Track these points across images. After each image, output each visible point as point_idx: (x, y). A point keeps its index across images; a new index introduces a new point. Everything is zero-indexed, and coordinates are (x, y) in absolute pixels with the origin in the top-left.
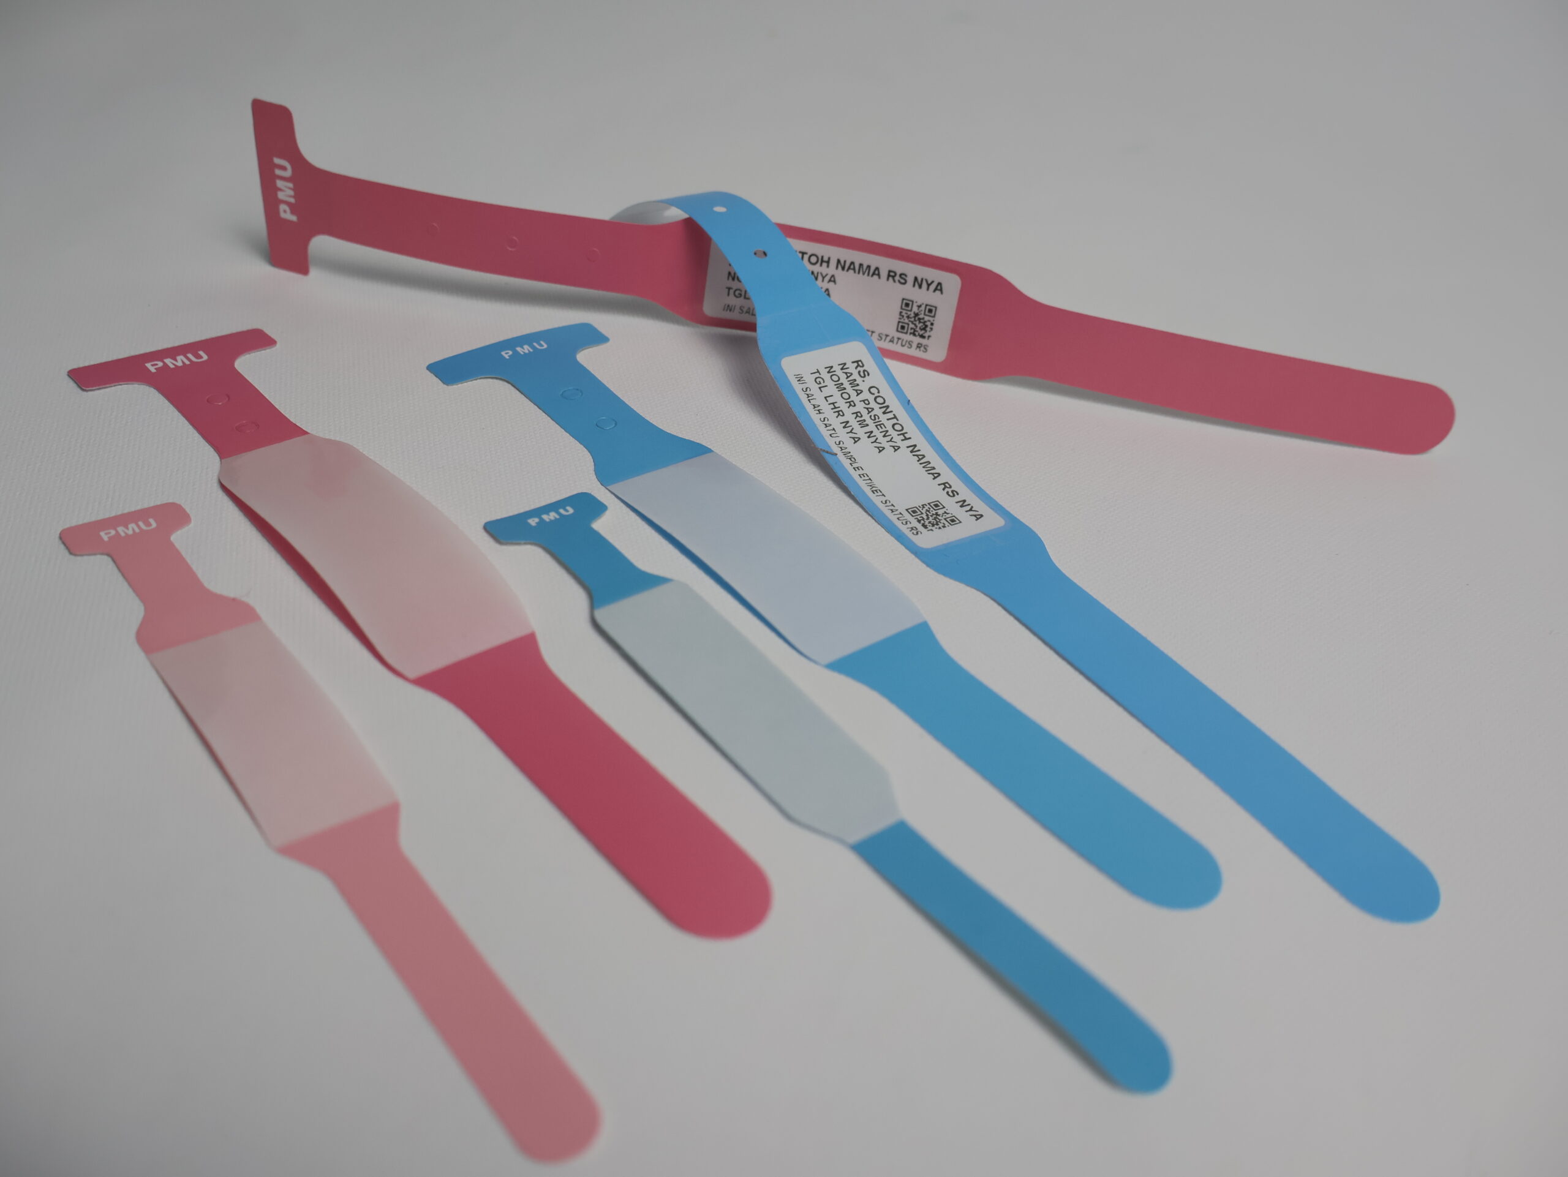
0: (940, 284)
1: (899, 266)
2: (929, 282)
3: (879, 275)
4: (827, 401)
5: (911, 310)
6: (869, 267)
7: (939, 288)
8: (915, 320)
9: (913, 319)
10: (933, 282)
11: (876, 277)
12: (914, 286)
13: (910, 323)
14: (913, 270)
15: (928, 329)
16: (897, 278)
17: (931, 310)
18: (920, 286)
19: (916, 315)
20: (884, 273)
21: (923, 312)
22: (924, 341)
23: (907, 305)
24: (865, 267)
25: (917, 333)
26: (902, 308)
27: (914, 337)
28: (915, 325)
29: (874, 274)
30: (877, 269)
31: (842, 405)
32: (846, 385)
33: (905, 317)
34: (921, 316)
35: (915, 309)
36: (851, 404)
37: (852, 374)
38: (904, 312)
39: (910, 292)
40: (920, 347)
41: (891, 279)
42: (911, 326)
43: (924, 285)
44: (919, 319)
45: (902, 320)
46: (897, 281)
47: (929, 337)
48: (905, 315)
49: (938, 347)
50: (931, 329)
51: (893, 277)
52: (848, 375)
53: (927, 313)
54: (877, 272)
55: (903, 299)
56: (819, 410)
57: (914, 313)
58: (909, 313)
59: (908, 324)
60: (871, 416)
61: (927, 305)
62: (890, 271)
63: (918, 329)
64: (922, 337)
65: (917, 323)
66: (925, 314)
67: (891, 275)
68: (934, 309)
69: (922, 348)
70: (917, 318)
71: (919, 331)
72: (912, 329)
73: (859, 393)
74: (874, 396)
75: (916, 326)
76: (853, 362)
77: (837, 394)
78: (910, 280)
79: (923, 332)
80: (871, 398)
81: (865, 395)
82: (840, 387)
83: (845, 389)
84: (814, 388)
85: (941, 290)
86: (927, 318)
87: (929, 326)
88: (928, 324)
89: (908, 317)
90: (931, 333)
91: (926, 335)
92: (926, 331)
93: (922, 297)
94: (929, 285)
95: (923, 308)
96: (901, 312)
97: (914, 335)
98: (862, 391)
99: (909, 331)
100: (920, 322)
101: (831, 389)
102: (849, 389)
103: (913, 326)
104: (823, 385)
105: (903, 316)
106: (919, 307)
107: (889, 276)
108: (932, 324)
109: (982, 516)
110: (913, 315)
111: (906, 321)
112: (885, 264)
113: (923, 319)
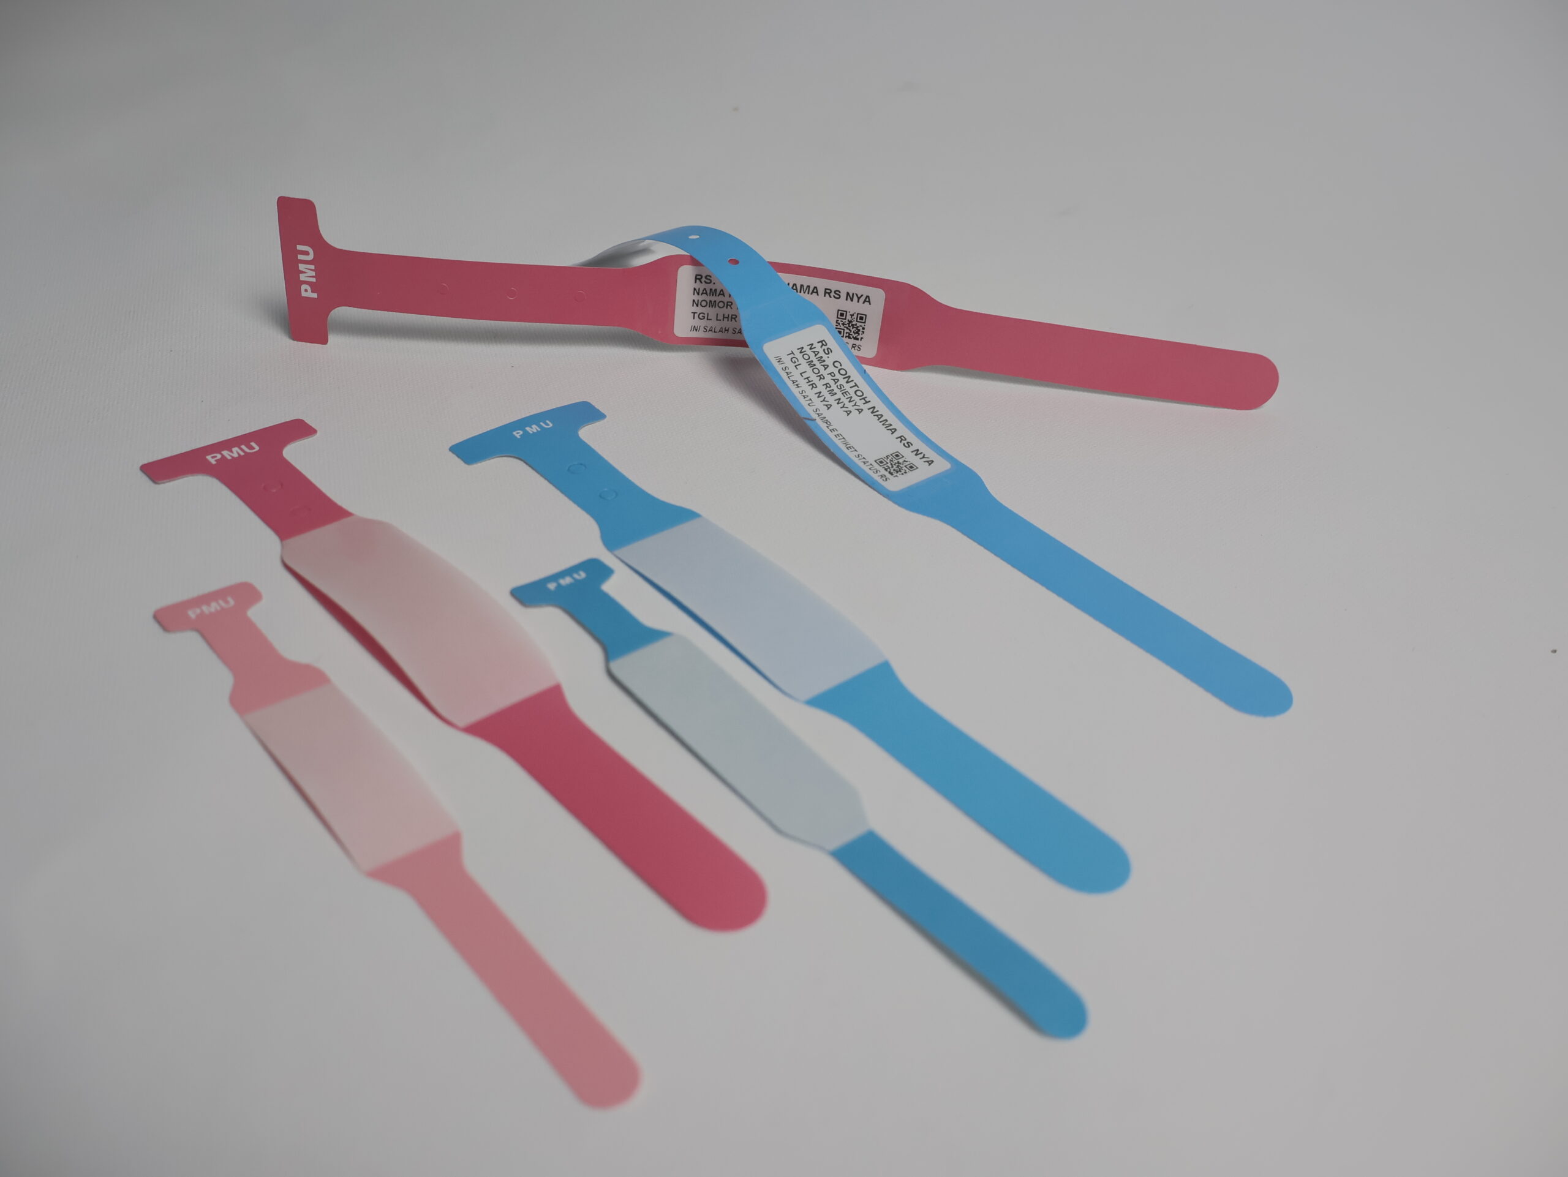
0: (868, 297)
1: (834, 285)
2: (859, 296)
3: (817, 292)
4: (802, 376)
5: (845, 319)
6: (808, 287)
7: (868, 300)
8: (849, 326)
9: (847, 326)
10: (862, 296)
11: (815, 294)
12: (847, 299)
13: (845, 329)
14: (844, 287)
15: (860, 333)
16: (832, 294)
17: (862, 318)
18: (852, 300)
19: (850, 322)
20: (821, 291)
21: (855, 320)
22: (857, 342)
23: (842, 315)
24: (805, 288)
25: (851, 336)
26: (838, 318)
27: (849, 339)
28: (849, 330)
29: (813, 292)
30: (815, 288)
31: (814, 379)
32: (816, 362)
33: (841, 324)
34: (854, 323)
35: (849, 317)
36: (821, 377)
37: (818, 352)
38: (840, 320)
39: (843, 304)
40: (854, 347)
41: (827, 295)
42: (846, 331)
43: (855, 298)
44: (853, 325)
45: (839, 327)
46: (832, 297)
47: (862, 338)
48: (841, 323)
49: (869, 345)
50: (863, 332)
51: (829, 293)
52: (816, 353)
53: (858, 320)
54: (815, 291)
55: (839, 310)
56: (797, 385)
57: (848, 321)
58: (844, 321)
59: (844, 330)
60: (837, 386)
61: (858, 314)
62: (826, 289)
63: (852, 333)
64: (856, 339)
65: (851, 328)
66: (857, 321)
67: (827, 292)
68: (864, 316)
69: (856, 348)
70: (850, 325)
71: (853, 334)
72: (847, 333)
73: (826, 367)
74: (837, 369)
75: (851, 331)
76: (818, 342)
77: (809, 370)
78: (843, 295)
79: (856, 335)
80: (836, 371)
81: (831, 369)
82: (811, 364)
83: (815, 365)
84: (791, 366)
85: (869, 302)
86: (859, 324)
87: (861, 330)
88: (860, 328)
89: (843, 324)
90: (863, 336)
91: (859, 337)
92: (859, 334)
93: (854, 307)
94: (859, 298)
95: (855, 316)
96: (837, 321)
97: (849, 338)
98: (828, 366)
99: (845, 335)
100: (853, 328)
101: (804, 366)
102: (818, 365)
103: (848, 331)
104: (797, 363)
105: (839, 324)
106: (852, 315)
107: (825, 293)
108: (863, 329)
109: (932, 461)
110: (847, 322)
111: (842, 327)
112: (822, 284)
113: (856, 325)
